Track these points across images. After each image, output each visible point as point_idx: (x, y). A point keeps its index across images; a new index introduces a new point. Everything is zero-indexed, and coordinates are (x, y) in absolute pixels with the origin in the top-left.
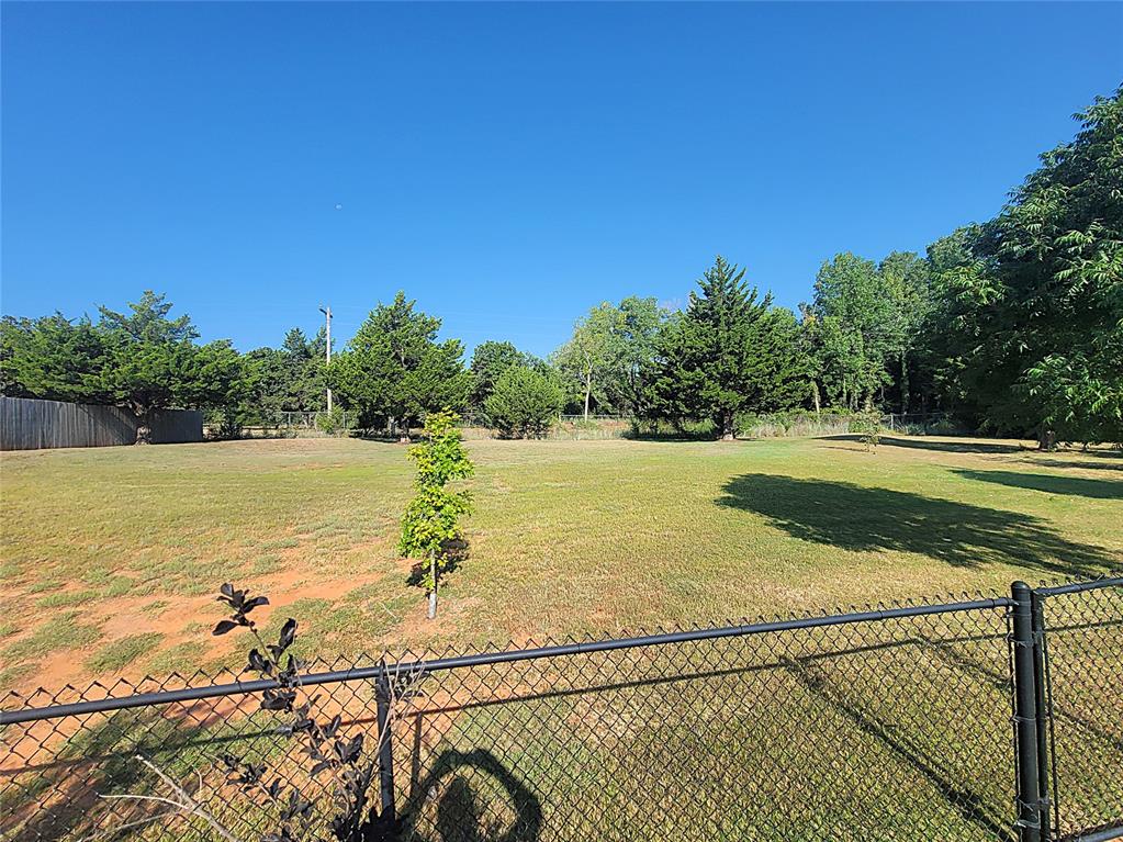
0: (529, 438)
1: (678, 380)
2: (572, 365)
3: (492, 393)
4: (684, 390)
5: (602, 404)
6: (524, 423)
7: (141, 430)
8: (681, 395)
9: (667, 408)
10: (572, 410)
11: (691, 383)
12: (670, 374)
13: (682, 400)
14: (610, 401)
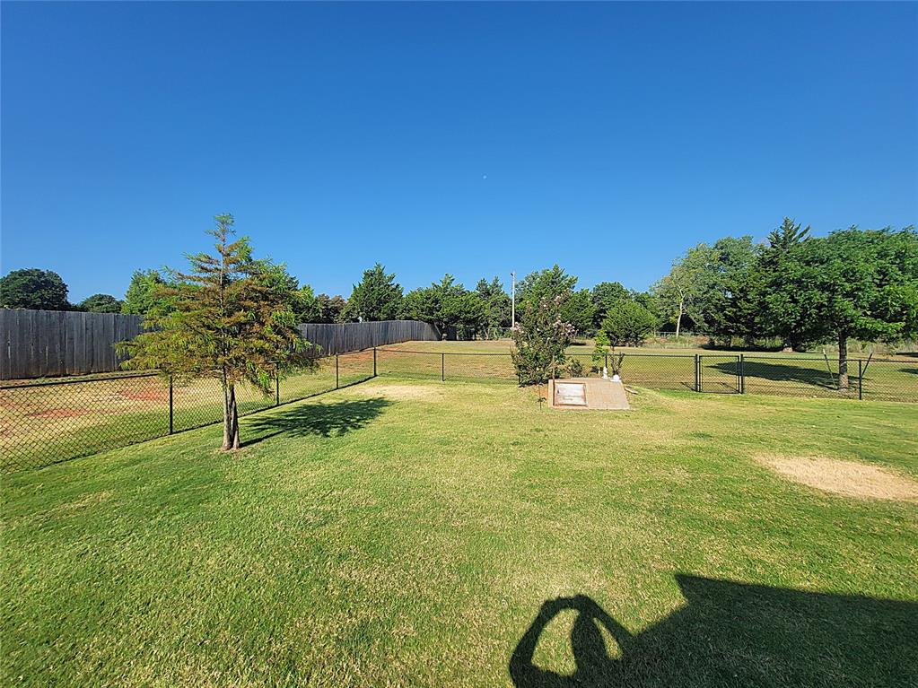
0: (630, 346)
1: (740, 310)
2: (668, 295)
3: (605, 317)
4: (746, 317)
5: (698, 324)
6: (627, 336)
7: (444, 335)
8: (742, 320)
9: (733, 329)
10: (668, 328)
11: (750, 312)
12: (736, 306)
13: (743, 324)
14: (706, 322)
